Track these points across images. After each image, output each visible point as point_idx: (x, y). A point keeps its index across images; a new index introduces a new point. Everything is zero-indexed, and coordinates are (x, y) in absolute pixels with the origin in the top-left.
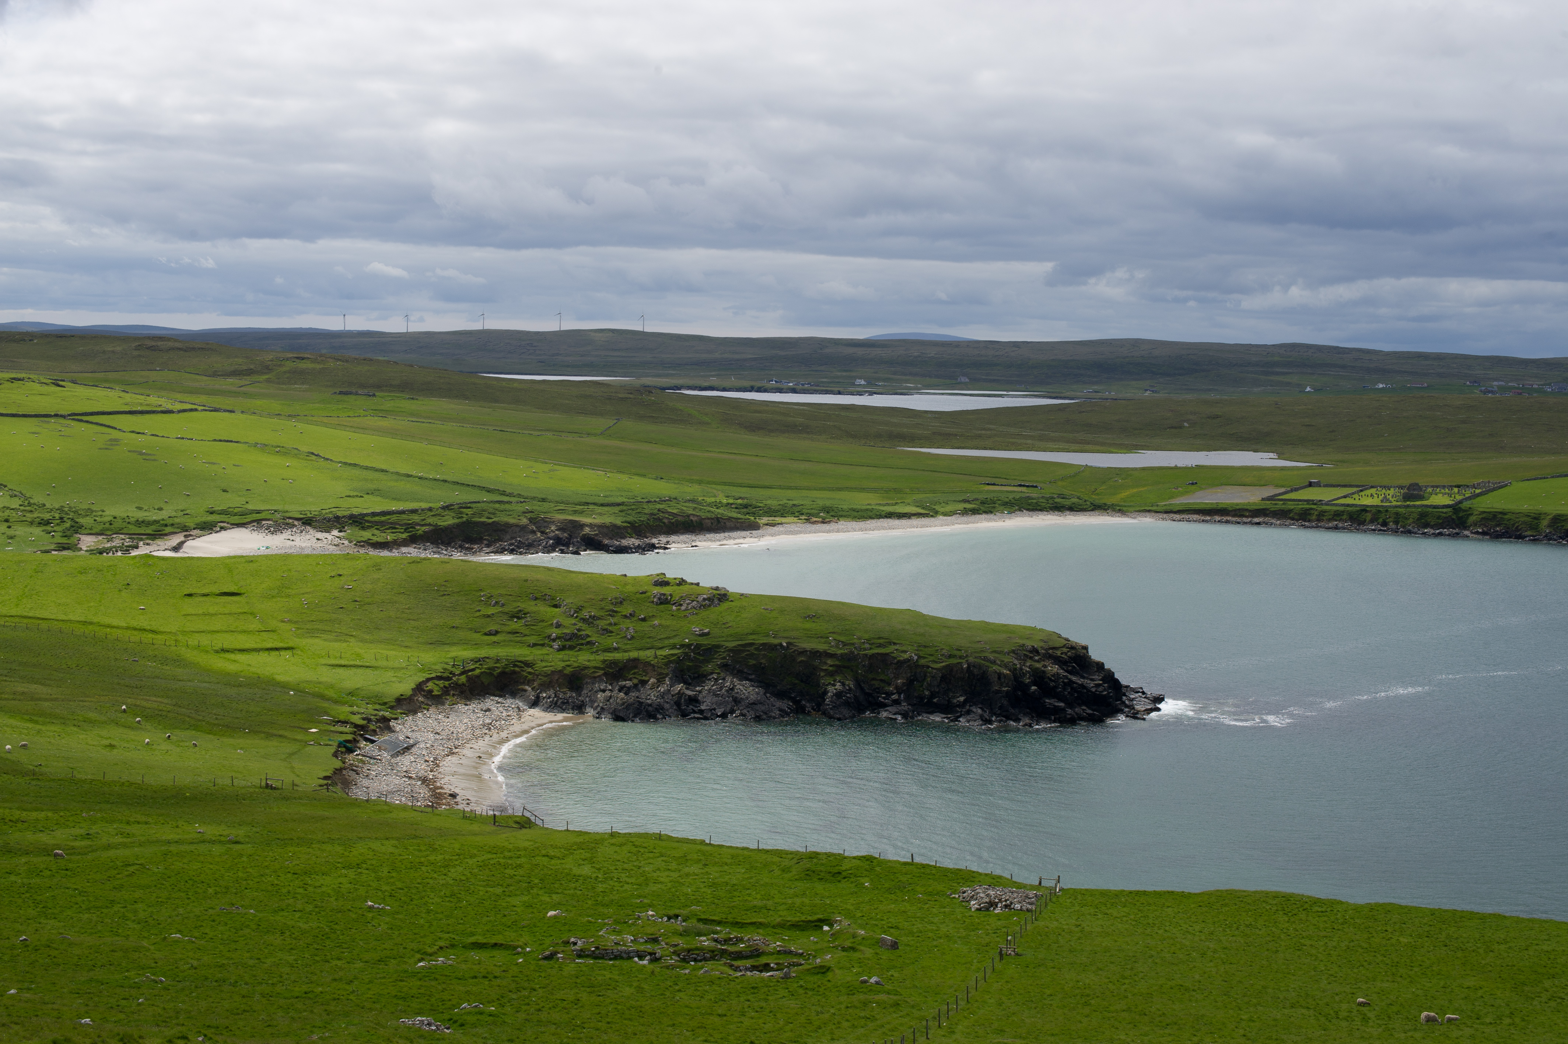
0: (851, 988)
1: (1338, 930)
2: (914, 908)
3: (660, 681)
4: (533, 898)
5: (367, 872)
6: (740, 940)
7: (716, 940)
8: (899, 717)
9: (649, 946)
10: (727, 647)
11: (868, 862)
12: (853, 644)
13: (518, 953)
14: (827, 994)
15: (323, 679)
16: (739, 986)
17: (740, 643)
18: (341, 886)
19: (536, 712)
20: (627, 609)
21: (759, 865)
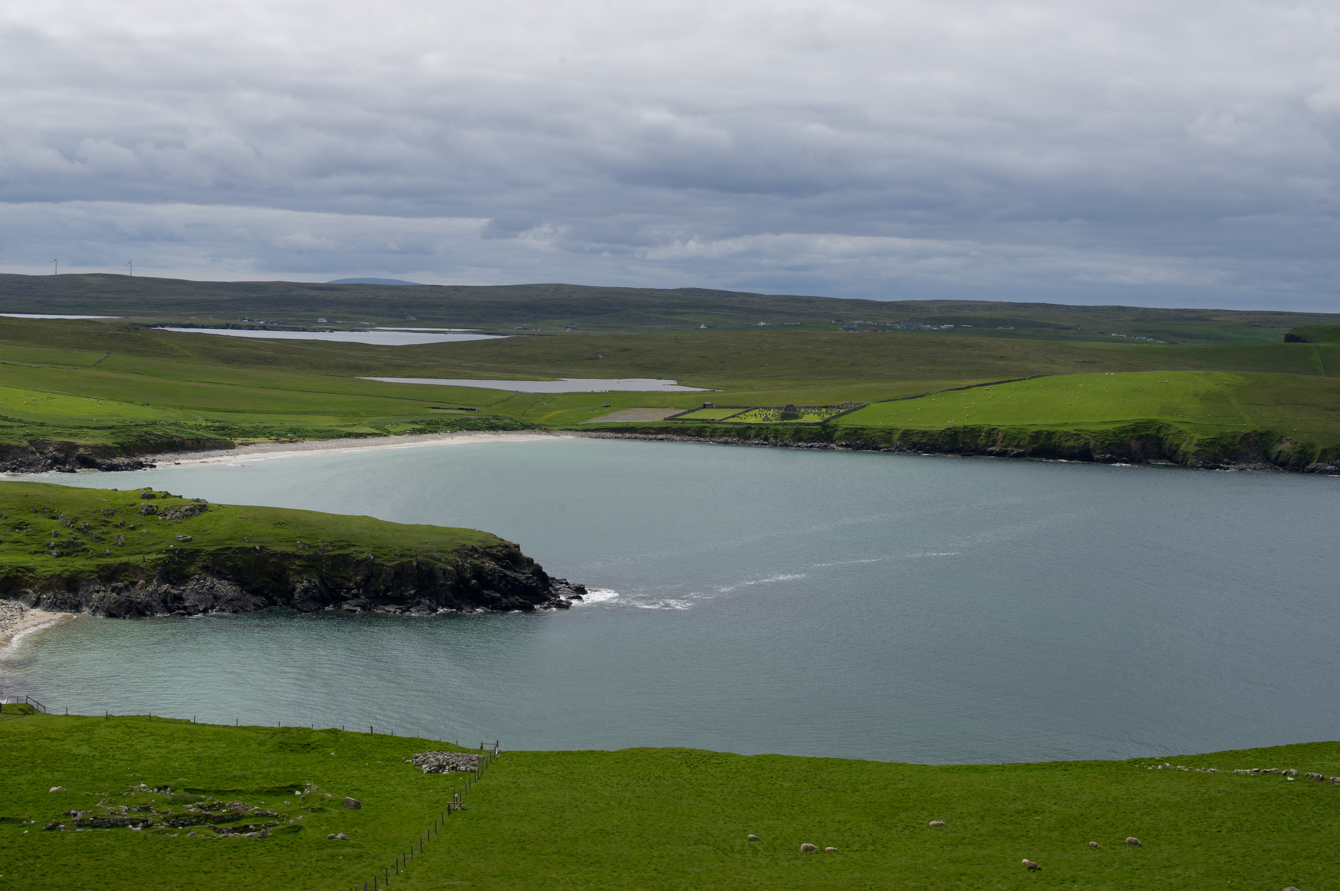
0: (320, 844)
1: (732, 778)
2: (374, 772)
3: (148, 582)
4: (37, 776)
6: (222, 806)
7: (201, 807)
8: (359, 609)
9: (141, 815)
10: (207, 551)
11: (333, 735)
12: (318, 547)
13: (24, 826)
14: (299, 849)
16: (222, 847)
17: (219, 547)
19: (37, 612)
20: (118, 520)
21: (238, 740)
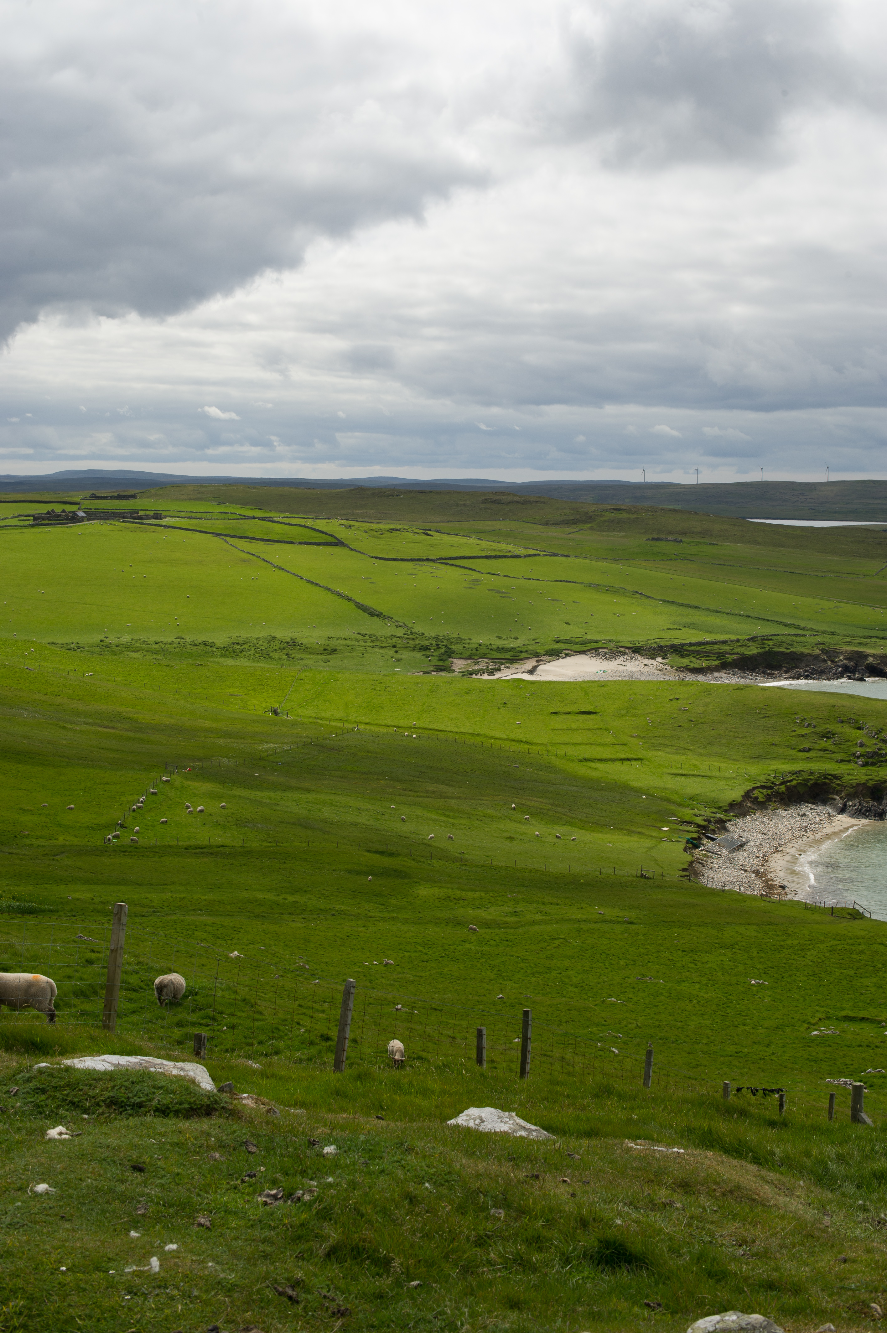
4: (880, 980)
5: (740, 952)
15: (668, 786)
18: (723, 962)
19: (843, 818)
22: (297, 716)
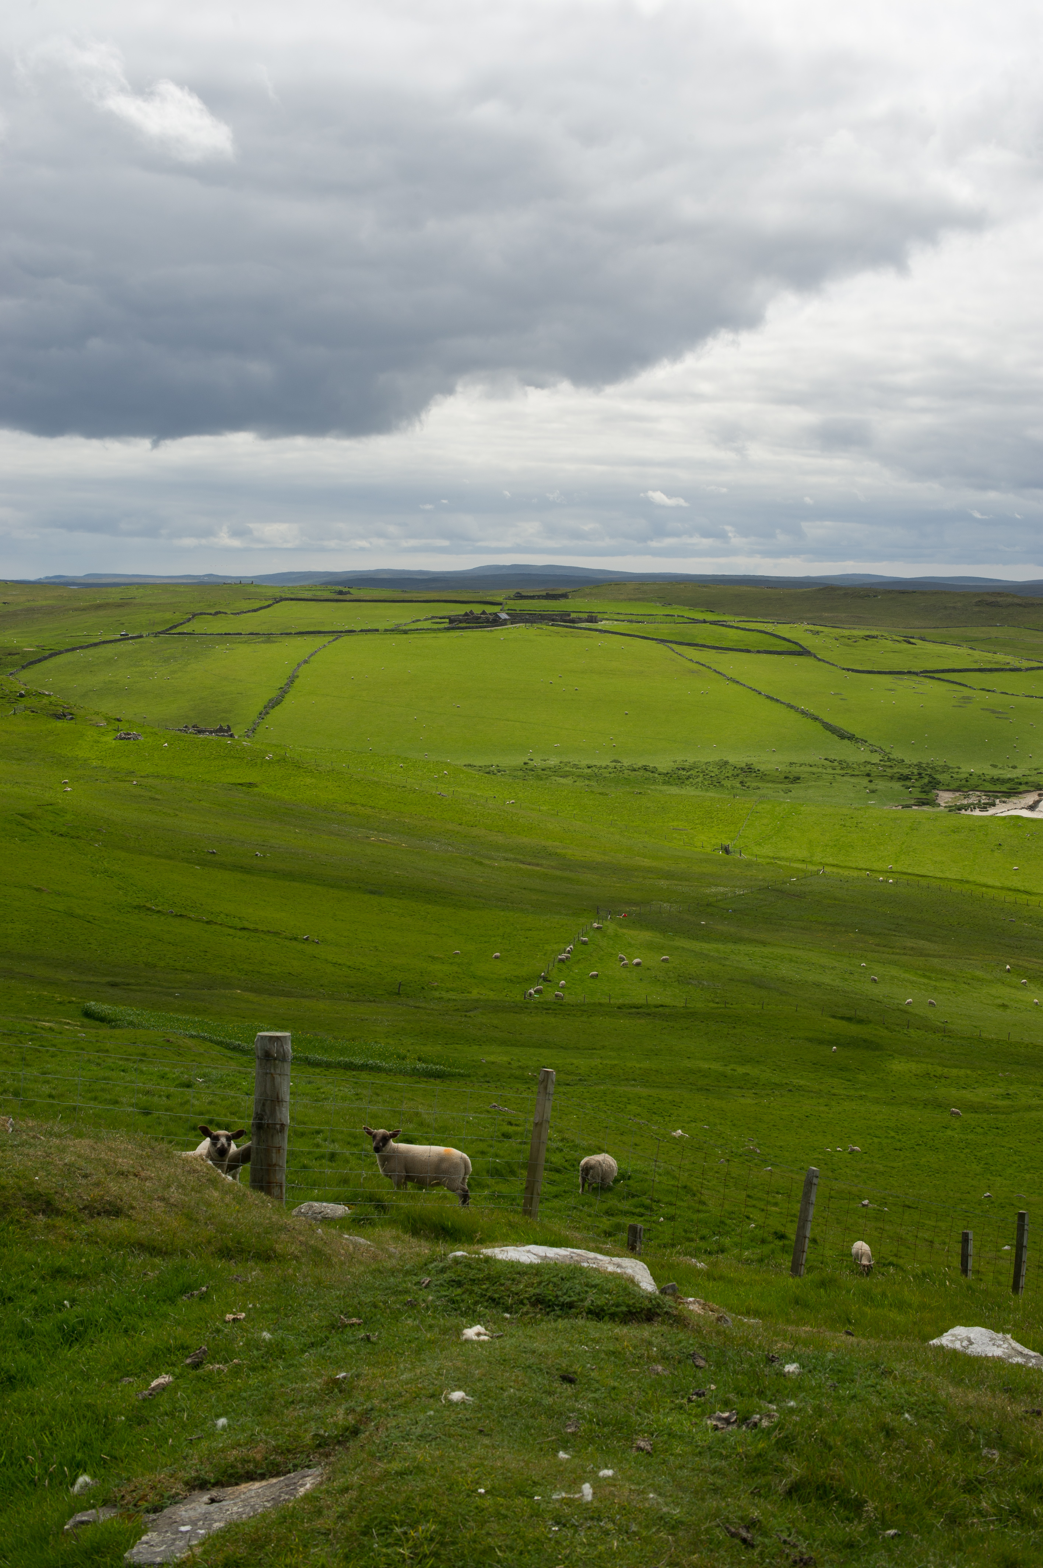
22: (752, 855)
